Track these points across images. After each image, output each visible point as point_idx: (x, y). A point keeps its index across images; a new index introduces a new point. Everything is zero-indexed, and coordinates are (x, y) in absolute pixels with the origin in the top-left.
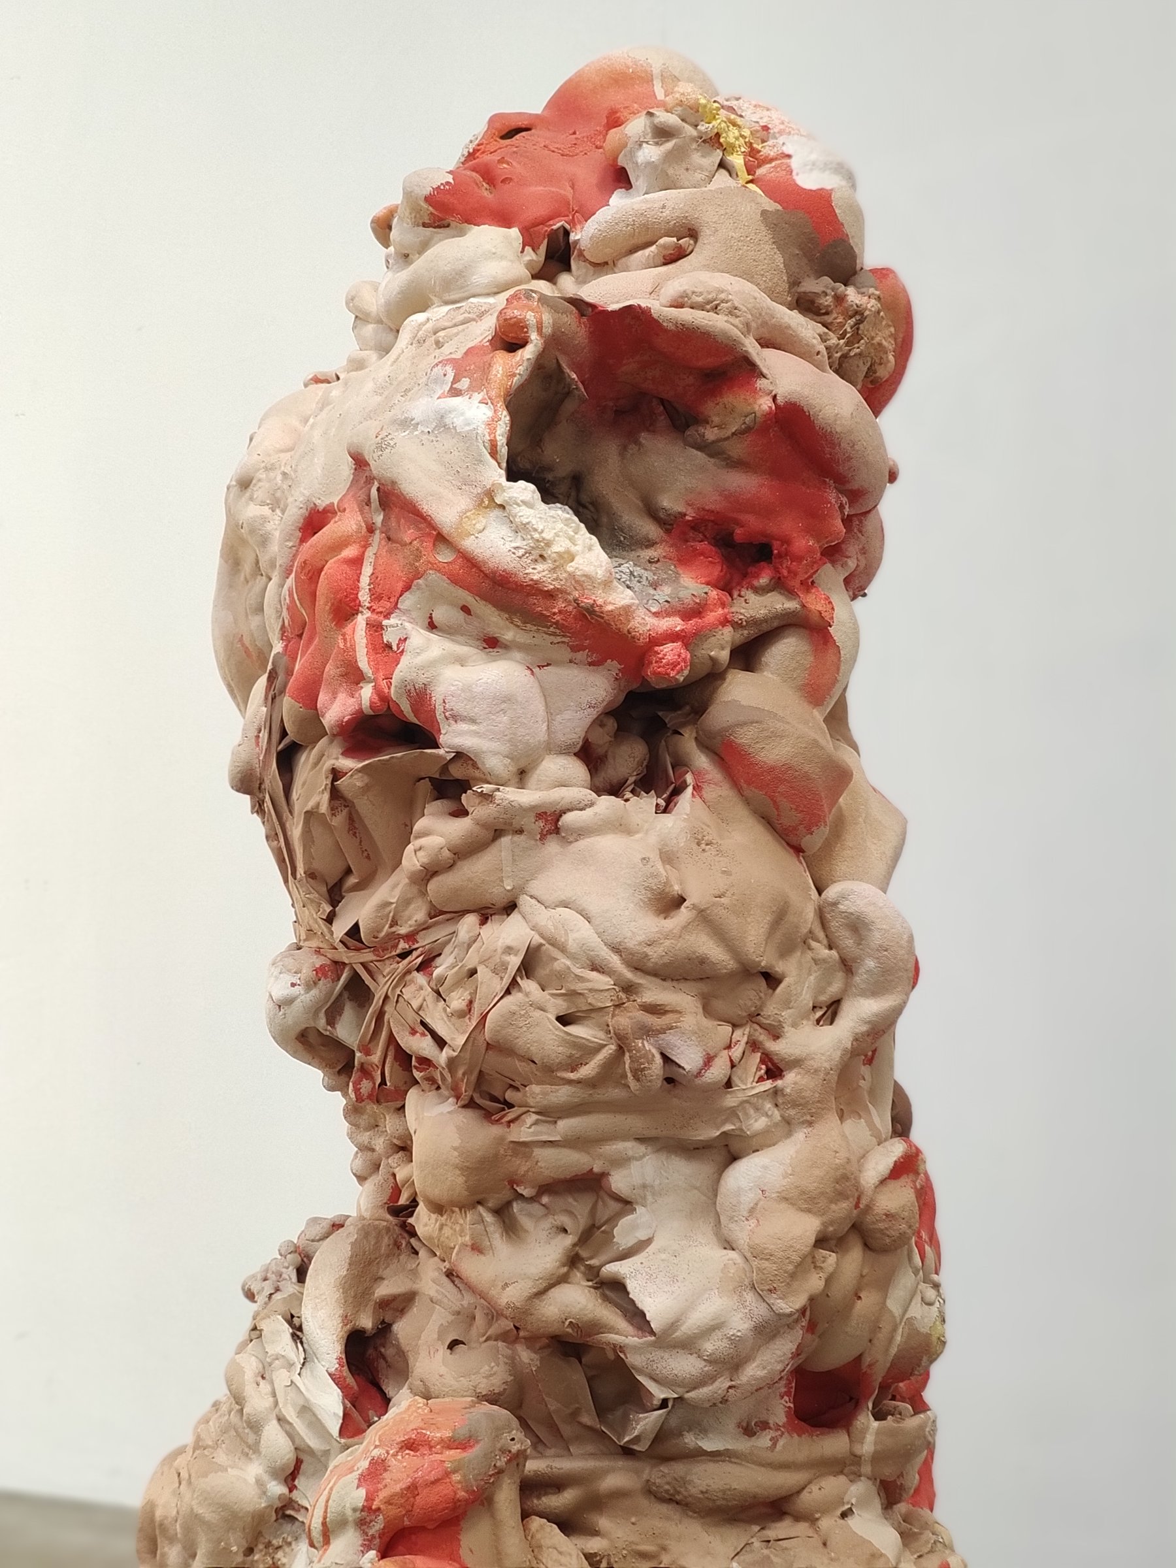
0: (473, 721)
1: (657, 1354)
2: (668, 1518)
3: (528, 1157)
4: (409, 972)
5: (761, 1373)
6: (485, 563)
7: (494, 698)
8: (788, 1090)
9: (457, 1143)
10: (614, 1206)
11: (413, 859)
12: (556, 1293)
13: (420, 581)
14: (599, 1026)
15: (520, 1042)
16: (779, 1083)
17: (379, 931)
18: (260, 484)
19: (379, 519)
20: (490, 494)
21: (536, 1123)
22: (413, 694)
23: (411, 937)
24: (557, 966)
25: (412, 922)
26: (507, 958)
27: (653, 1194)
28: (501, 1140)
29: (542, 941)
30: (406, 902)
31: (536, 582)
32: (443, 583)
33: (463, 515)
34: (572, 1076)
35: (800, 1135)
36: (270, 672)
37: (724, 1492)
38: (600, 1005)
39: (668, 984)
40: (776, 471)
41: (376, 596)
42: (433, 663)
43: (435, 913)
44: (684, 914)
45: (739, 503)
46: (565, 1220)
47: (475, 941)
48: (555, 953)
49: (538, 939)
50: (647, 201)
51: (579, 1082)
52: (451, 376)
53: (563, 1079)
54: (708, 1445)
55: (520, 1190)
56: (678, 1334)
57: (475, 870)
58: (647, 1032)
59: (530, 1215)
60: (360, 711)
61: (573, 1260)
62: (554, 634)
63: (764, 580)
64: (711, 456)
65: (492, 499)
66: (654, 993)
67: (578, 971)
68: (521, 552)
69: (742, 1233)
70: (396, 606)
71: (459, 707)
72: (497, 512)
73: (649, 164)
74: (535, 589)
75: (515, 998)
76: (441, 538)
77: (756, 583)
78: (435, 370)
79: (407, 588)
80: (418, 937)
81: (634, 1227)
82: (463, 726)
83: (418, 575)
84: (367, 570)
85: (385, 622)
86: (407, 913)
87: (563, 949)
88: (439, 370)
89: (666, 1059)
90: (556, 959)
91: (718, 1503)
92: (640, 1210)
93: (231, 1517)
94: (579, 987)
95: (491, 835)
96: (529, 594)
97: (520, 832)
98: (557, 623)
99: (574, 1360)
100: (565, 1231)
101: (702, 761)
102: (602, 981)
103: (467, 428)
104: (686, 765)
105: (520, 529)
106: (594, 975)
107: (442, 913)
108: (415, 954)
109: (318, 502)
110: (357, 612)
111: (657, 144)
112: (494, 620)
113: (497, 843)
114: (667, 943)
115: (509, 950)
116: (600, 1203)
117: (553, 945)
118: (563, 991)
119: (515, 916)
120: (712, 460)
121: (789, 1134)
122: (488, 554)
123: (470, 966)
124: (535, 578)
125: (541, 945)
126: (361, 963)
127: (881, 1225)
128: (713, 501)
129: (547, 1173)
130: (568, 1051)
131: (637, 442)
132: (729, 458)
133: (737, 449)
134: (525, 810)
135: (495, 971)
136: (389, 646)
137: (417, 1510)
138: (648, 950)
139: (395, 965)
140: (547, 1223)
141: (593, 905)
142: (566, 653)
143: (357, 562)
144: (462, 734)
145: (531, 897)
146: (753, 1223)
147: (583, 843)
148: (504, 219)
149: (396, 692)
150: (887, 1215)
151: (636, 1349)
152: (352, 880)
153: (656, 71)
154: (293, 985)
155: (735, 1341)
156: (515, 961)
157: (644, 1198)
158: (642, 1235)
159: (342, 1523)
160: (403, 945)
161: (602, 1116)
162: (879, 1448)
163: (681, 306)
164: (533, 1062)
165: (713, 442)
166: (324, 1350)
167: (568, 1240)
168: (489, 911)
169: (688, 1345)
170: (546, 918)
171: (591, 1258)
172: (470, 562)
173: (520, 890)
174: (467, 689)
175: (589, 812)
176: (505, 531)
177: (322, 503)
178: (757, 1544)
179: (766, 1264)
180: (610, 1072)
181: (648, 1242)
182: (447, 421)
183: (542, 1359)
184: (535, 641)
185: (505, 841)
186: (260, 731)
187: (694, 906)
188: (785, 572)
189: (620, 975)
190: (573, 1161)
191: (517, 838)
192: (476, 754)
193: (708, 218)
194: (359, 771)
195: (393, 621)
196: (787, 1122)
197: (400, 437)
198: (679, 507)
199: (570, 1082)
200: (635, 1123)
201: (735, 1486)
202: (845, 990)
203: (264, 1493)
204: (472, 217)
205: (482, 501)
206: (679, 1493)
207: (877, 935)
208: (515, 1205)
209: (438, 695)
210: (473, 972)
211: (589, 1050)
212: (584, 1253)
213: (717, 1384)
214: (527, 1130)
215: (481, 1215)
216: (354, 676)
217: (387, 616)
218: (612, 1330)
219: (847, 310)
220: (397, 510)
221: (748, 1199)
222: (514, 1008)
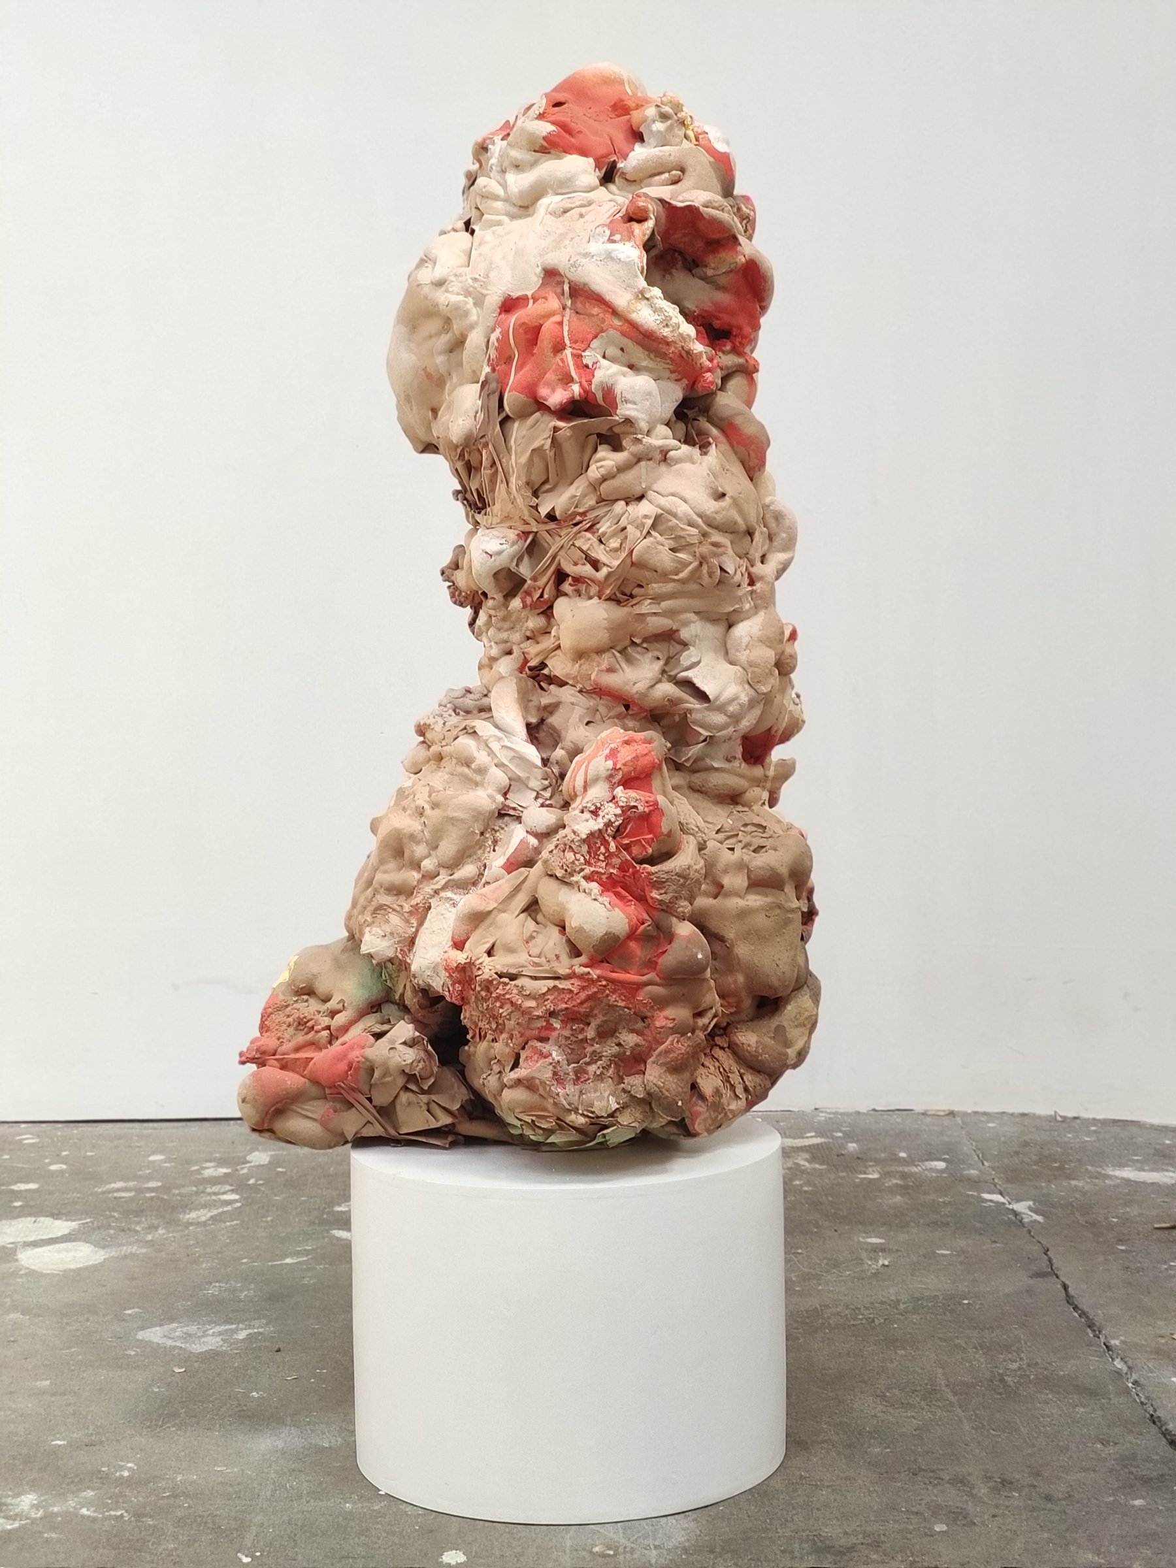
0: (635, 403)
1: (707, 713)
2: (698, 799)
3: (643, 621)
4: (580, 532)
5: (748, 724)
6: (642, 326)
7: (645, 393)
8: (759, 591)
9: (606, 616)
10: (679, 647)
11: (594, 472)
12: (658, 686)
13: (603, 334)
14: (690, 553)
15: (651, 561)
16: (754, 588)
17: (568, 511)
18: (453, 284)
19: (569, 303)
20: (642, 292)
21: (650, 604)
22: (606, 389)
23: (584, 514)
24: (670, 524)
25: (587, 506)
26: (644, 521)
27: (699, 640)
28: (630, 613)
29: (662, 512)
30: (584, 495)
31: (665, 337)
32: (617, 335)
33: (629, 302)
34: (676, 577)
35: (762, 613)
36: (483, 383)
37: (723, 785)
38: (693, 542)
39: (721, 533)
40: (737, 294)
41: (574, 341)
42: (615, 374)
43: (601, 500)
44: (727, 502)
45: (720, 308)
46: (656, 653)
47: (624, 513)
48: (670, 517)
49: (660, 511)
50: (660, 151)
51: (678, 581)
52: (608, 233)
53: (671, 579)
54: (716, 765)
55: (634, 640)
56: (718, 702)
57: (628, 477)
58: (715, 555)
59: (638, 653)
60: (573, 397)
61: (663, 672)
62: (668, 364)
63: (728, 347)
64: (708, 283)
65: (643, 295)
66: (716, 537)
67: (682, 526)
68: (658, 322)
69: (743, 657)
70: (589, 345)
71: (629, 396)
72: (645, 301)
73: (659, 132)
74: (665, 341)
75: (649, 540)
76: (615, 312)
77: (724, 348)
78: (598, 229)
79: (595, 337)
80: (588, 514)
81: (690, 656)
82: (630, 406)
83: (602, 331)
84: (566, 328)
85: (583, 354)
86: (584, 501)
87: (675, 515)
88: (600, 229)
89: (721, 568)
90: (671, 521)
91: (721, 791)
92: (692, 648)
93: (477, 814)
94: (682, 534)
95: (635, 460)
96: (660, 343)
97: (650, 459)
98: (671, 358)
99: (656, 724)
100: (658, 658)
101: (714, 431)
102: (694, 531)
103: (628, 260)
104: (707, 435)
105: (657, 310)
106: (689, 528)
107: (604, 500)
108: (584, 523)
109: (511, 294)
110: (565, 349)
111: (661, 122)
112: (639, 355)
113: (638, 465)
114: (724, 513)
115: (646, 517)
116: (671, 647)
117: (669, 514)
118: (673, 536)
119: (644, 501)
120: (709, 285)
121: (756, 613)
122: (644, 322)
123: (623, 526)
124: (665, 334)
125: (662, 514)
126: (547, 531)
127: (788, 661)
128: (708, 306)
129: (651, 629)
130: (675, 565)
131: (670, 274)
132: (718, 285)
133: (723, 281)
134: (656, 448)
135: (637, 528)
136: (587, 366)
137: (639, 768)
138: (715, 516)
139: (570, 530)
140: (650, 655)
141: (688, 494)
142: (667, 374)
143: (561, 323)
144: (630, 409)
145: (654, 491)
146: (748, 651)
147: (678, 466)
148: (583, 153)
149: (596, 388)
150: (790, 656)
151: (698, 710)
152: (547, 487)
153: (625, 79)
154: (501, 544)
155: (741, 705)
156: (649, 522)
157: (695, 642)
158: (694, 660)
159: (596, 780)
160: (578, 518)
161: (683, 600)
162: (776, 773)
163: (707, 207)
164: (656, 571)
165: (712, 276)
166: (518, 730)
167: (661, 663)
168: (629, 500)
169: (721, 709)
170: (666, 502)
171: (670, 671)
172: (633, 325)
173: (649, 488)
174: (632, 387)
175: (679, 451)
176: (650, 311)
177: (515, 295)
178: (735, 812)
179: (756, 669)
180: (695, 576)
181: (699, 662)
182: (613, 255)
183: (640, 725)
184: (658, 367)
185: (643, 463)
186: (477, 413)
187: (732, 497)
188: (738, 344)
189: (703, 528)
190: (664, 623)
191: (648, 462)
192: (636, 420)
193: (690, 163)
194: (569, 428)
195: (587, 353)
196: (756, 607)
197: (584, 261)
198: (694, 308)
199: (674, 581)
200: (697, 604)
201: (729, 783)
202: (768, 550)
203: (494, 801)
204: (567, 150)
205: (638, 296)
206: (703, 786)
207: (787, 521)
208: (629, 648)
209: (618, 389)
210: (625, 528)
211: (686, 565)
212: (667, 669)
213: (729, 729)
214: (646, 607)
215: (613, 654)
216: (567, 380)
217: (584, 351)
218: (687, 702)
219: (742, 215)
220: (582, 299)
221: (745, 640)
222: (649, 545)
